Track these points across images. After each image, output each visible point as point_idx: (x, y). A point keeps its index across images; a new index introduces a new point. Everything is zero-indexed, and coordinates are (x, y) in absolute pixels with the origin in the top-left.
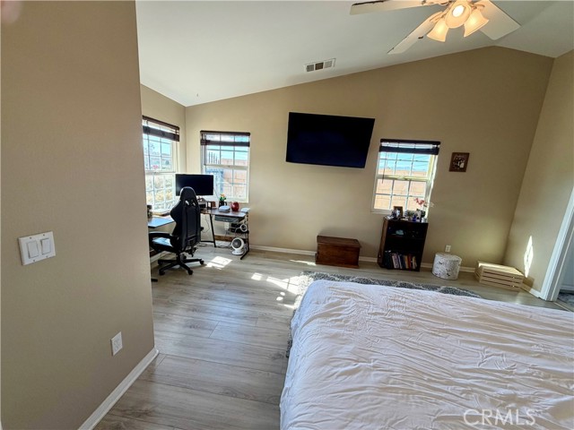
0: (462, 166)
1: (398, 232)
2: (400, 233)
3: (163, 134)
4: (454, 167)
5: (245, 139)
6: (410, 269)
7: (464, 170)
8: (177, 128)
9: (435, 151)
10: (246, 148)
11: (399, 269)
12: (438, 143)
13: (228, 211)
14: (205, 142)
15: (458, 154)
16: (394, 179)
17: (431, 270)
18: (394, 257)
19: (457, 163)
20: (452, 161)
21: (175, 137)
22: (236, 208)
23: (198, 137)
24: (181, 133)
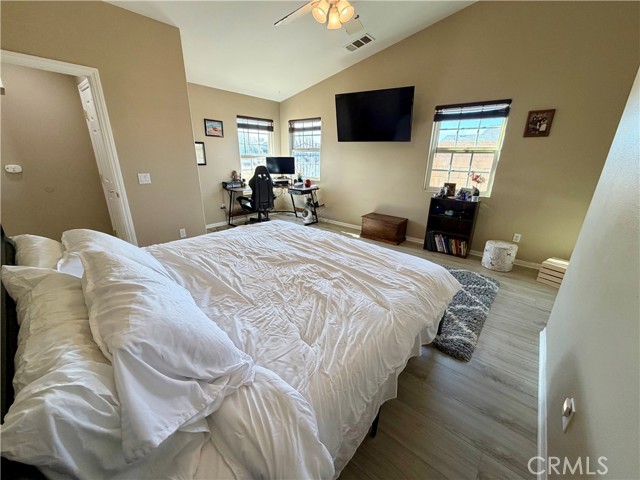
0: (543, 128)
1: (446, 213)
2: (450, 213)
3: (258, 127)
4: (531, 130)
5: (317, 124)
6: (458, 255)
7: (545, 134)
8: (271, 121)
9: (504, 113)
10: (319, 132)
11: (443, 253)
12: (509, 101)
13: (301, 186)
14: (292, 130)
15: (537, 112)
16: (453, 152)
17: (480, 259)
18: (437, 239)
19: (537, 125)
20: (528, 123)
21: (270, 129)
22: (308, 183)
23: (287, 126)
24: (275, 125)
